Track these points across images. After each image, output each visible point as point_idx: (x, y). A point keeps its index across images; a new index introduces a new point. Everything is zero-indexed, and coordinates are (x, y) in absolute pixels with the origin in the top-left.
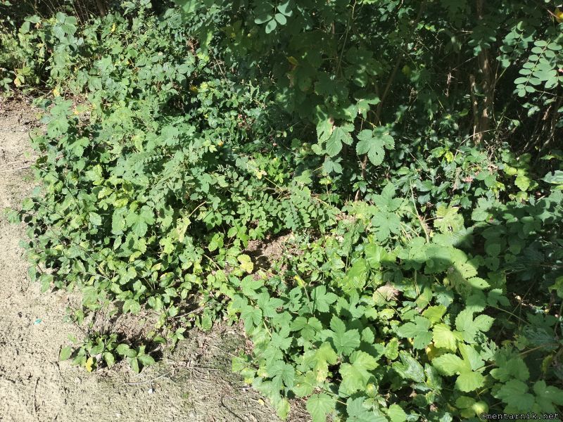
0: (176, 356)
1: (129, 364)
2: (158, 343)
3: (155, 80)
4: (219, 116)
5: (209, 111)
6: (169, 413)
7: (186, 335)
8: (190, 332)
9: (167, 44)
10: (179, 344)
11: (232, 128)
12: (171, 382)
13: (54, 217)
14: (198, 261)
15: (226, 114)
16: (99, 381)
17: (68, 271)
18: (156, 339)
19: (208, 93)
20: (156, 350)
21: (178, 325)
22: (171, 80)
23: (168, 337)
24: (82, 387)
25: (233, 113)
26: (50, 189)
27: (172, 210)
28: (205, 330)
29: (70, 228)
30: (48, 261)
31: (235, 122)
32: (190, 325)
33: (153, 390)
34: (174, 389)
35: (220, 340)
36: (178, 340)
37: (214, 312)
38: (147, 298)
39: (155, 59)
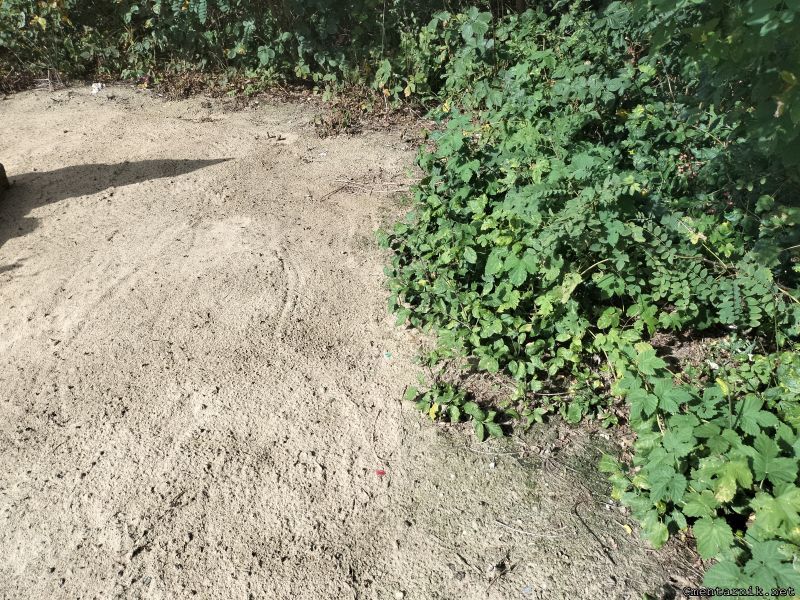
0: (529, 438)
1: (474, 429)
2: (510, 417)
3: (573, 97)
4: (651, 153)
5: (638, 145)
6: (509, 497)
7: (545, 418)
8: (551, 418)
9: (599, 50)
10: (534, 426)
11: (667, 174)
12: (518, 464)
13: (424, 248)
14: (580, 336)
15: (662, 153)
16: (438, 434)
17: (427, 310)
18: (509, 412)
19: (642, 119)
20: (507, 423)
21: (538, 405)
22: (594, 98)
23: (524, 414)
24: (420, 434)
25: (674, 152)
26: (426, 216)
27: (561, 260)
28: (569, 422)
29: (439, 262)
30: (408, 295)
31: (673, 165)
32: (552, 409)
33: (496, 465)
34: (520, 473)
35: (588, 440)
36: (535, 422)
37: (587, 404)
38: (508, 361)
39: (579, 69)
